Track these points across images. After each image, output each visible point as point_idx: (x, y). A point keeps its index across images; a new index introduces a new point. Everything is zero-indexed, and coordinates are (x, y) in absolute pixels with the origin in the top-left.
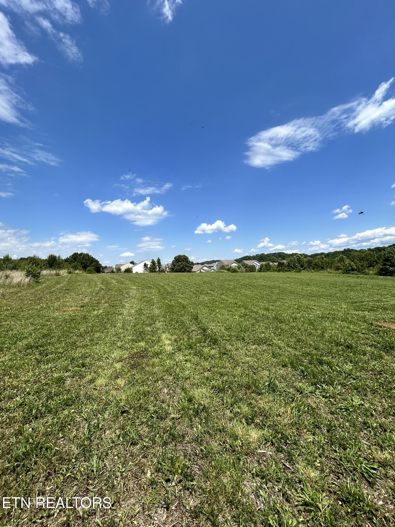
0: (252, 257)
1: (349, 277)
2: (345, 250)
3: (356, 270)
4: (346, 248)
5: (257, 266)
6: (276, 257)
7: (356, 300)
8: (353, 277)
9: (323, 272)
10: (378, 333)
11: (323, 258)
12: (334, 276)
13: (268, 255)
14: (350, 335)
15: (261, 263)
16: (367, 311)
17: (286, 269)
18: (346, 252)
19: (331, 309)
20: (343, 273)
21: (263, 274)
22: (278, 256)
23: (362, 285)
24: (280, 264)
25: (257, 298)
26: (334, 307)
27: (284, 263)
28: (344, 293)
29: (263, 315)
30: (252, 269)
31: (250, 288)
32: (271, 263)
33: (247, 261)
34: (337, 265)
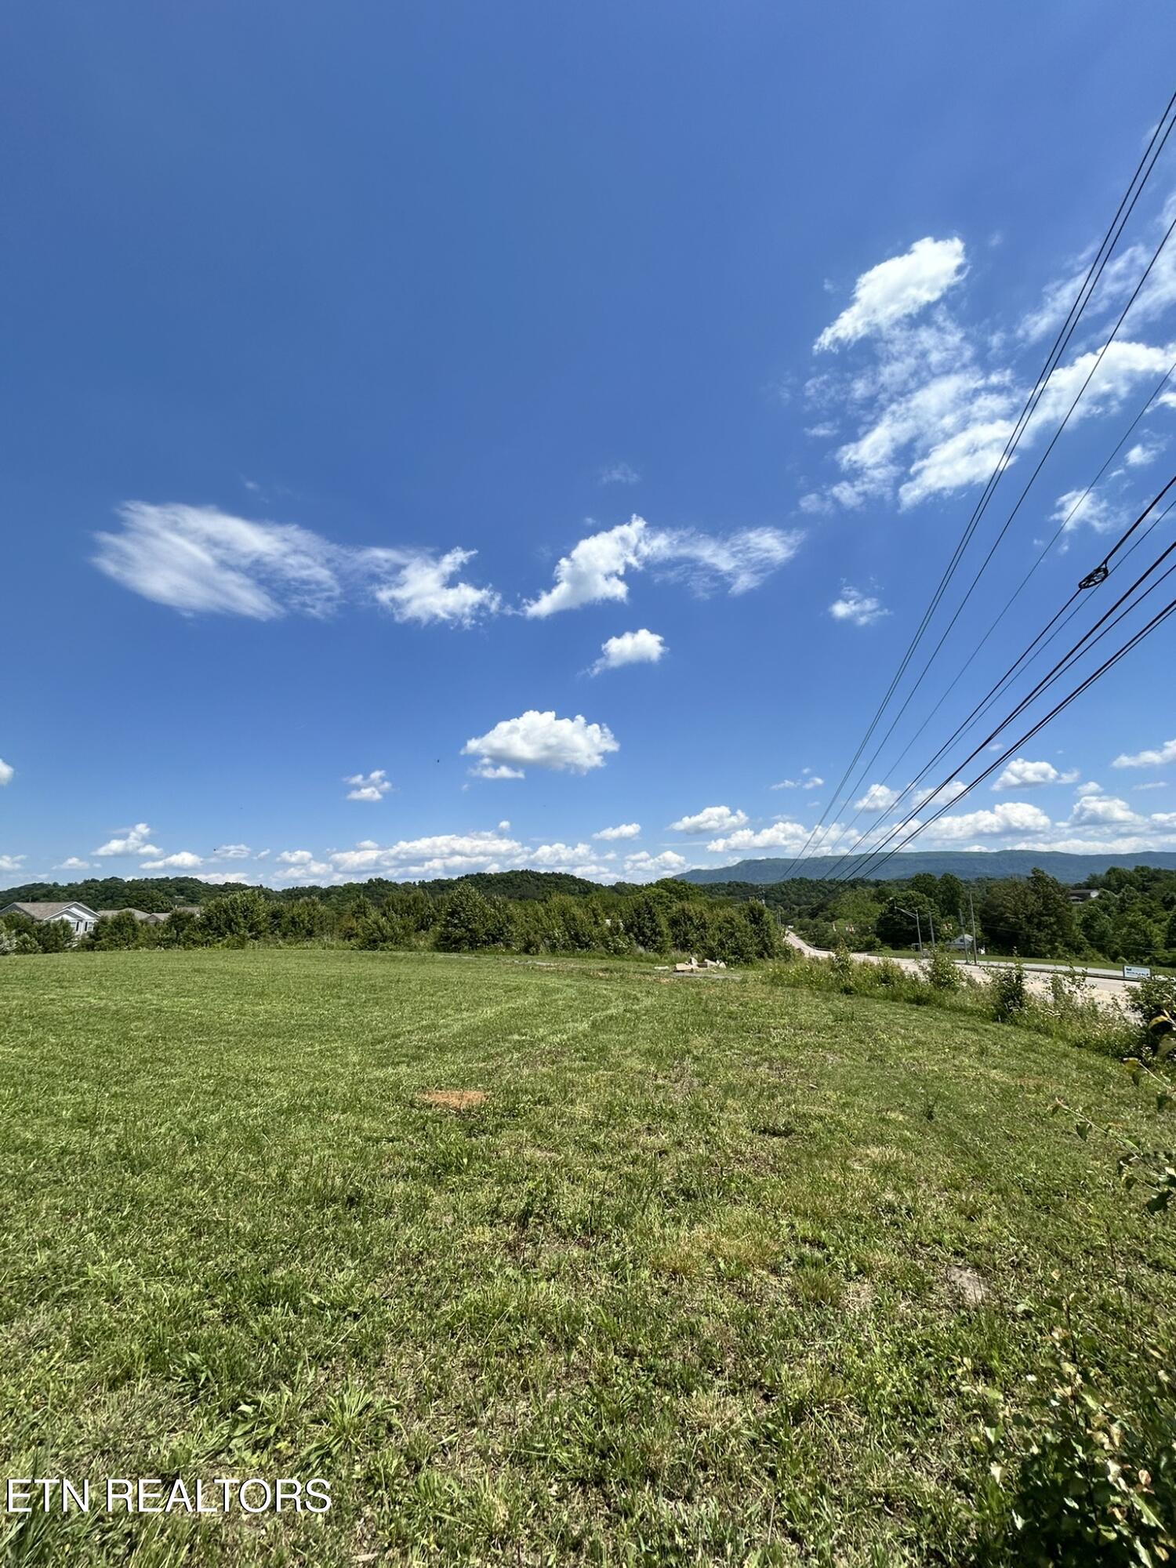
0: (64, 889)
1: (374, 958)
2: (370, 881)
3: (391, 938)
4: (374, 876)
5: (82, 926)
6: (166, 894)
7: (385, 1032)
8: (383, 960)
9: (309, 944)
10: (424, 1129)
11: (314, 904)
12: (337, 958)
13: (135, 885)
14: (361, 1156)
15: (102, 913)
16: (403, 1062)
17: (198, 936)
18: (373, 888)
19: (320, 1073)
20: (361, 949)
21: (99, 957)
22: (173, 890)
23: (400, 984)
24: (178, 922)
25: (51, 1075)
26: (327, 1067)
27: (192, 916)
28: (357, 1012)
29: (64, 1151)
30: (52, 939)
31: (24, 1032)
32: (139, 915)
33: (37, 905)
34: (349, 925)
